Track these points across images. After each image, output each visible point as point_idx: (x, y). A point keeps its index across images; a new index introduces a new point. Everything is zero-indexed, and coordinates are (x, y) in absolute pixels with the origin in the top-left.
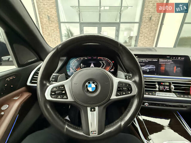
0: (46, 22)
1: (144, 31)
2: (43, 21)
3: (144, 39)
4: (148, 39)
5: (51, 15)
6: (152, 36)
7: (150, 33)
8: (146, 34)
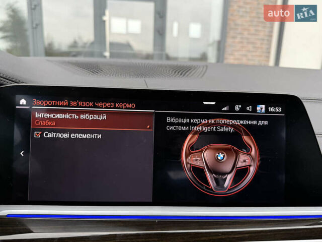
1: (239, 22)
3: (243, 47)
4: (254, 47)
6: (263, 40)
7: (257, 30)
8: (246, 33)
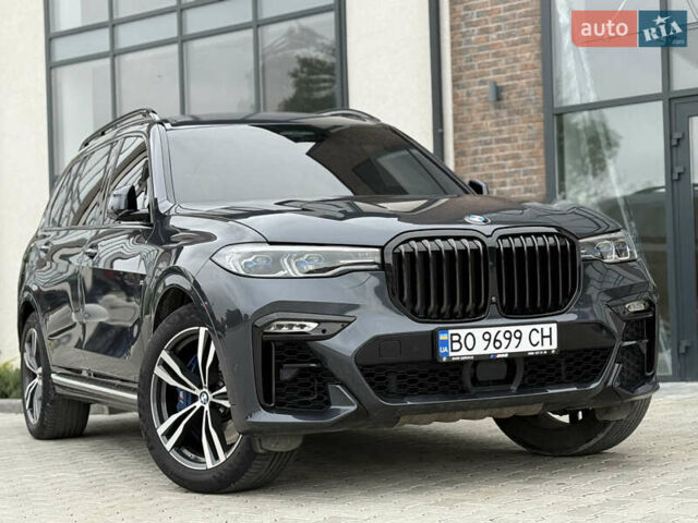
0: (483, 119)
2: (466, 114)
5: (512, 78)
